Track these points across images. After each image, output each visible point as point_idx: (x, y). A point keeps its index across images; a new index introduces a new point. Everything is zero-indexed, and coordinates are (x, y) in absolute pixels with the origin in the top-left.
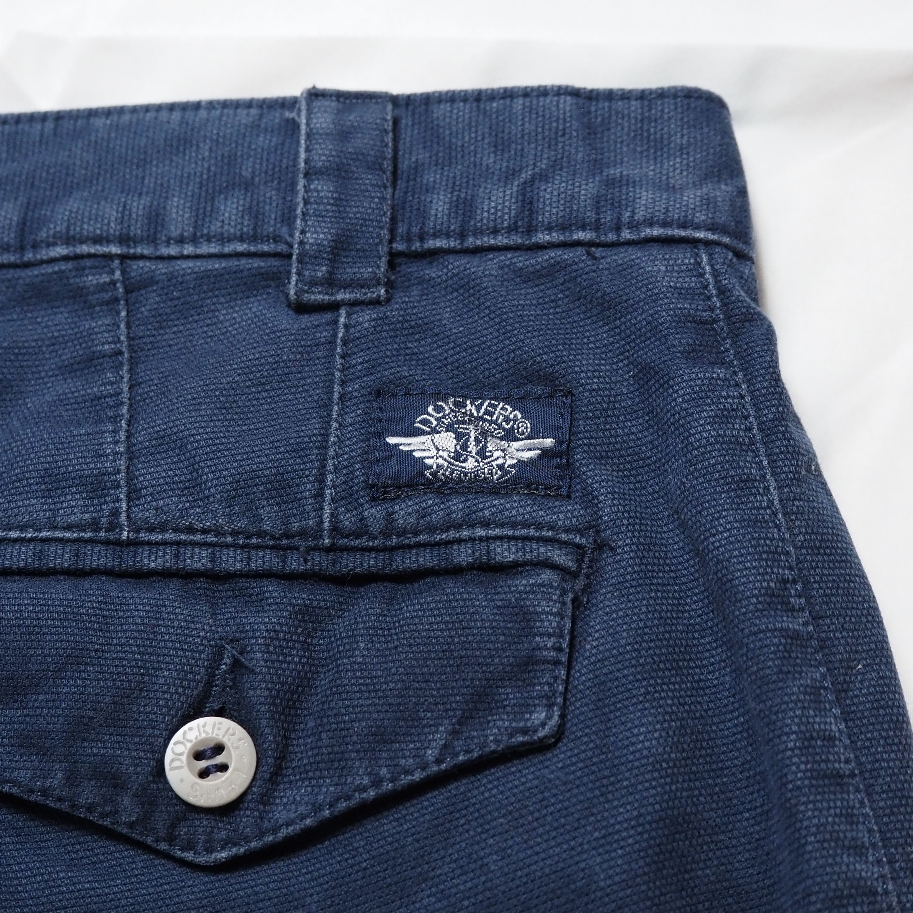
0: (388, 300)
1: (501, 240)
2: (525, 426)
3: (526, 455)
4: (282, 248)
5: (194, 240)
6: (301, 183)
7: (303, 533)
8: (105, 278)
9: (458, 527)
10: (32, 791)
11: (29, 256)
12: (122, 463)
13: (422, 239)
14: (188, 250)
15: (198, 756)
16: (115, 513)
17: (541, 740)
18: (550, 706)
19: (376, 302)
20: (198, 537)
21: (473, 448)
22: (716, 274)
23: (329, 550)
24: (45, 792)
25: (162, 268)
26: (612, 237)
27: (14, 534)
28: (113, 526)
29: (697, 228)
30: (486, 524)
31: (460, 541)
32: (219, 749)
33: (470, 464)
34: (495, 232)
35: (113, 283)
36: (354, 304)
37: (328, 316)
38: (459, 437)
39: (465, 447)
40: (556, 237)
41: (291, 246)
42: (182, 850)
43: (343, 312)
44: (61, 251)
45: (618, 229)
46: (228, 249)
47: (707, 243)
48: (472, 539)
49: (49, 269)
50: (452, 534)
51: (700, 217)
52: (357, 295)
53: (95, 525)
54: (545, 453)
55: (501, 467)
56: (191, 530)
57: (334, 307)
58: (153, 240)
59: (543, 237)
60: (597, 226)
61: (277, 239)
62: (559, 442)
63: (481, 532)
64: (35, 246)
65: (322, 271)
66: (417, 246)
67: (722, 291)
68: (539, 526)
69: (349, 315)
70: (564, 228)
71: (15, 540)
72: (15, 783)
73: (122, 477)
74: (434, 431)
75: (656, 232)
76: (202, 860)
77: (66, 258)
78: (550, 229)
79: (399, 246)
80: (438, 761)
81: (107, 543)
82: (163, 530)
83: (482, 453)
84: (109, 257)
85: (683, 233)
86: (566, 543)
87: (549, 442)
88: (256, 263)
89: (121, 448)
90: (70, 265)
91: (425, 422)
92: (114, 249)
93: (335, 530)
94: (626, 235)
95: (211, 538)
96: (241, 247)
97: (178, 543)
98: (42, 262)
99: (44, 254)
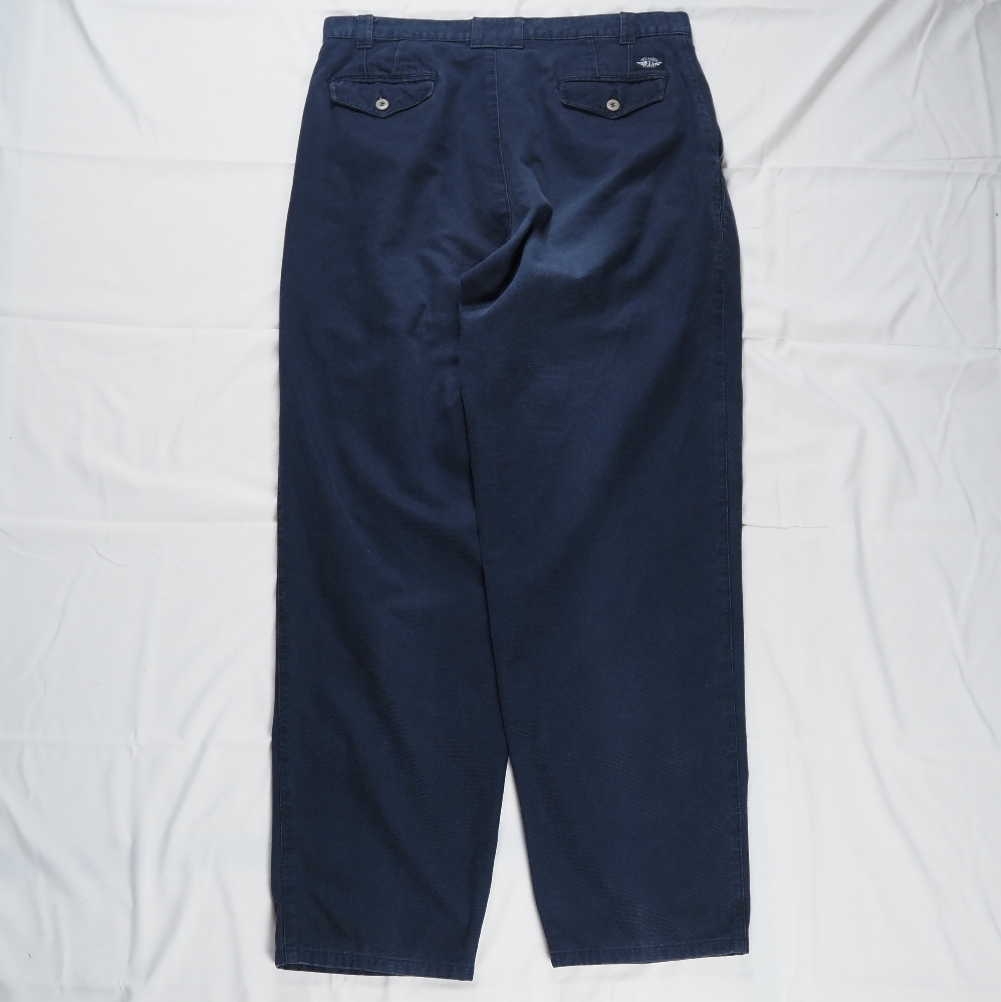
0: (636, 43)
1: (653, 34)
2: (658, 60)
3: (658, 65)
4: (618, 36)
5: (604, 35)
6: (621, 26)
7: (624, 76)
8: (590, 41)
9: (648, 74)
10: (588, 109)
11: (578, 38)
12: (597, 66)
13: (640, 34)
14: (603, 37)
15: (612, 104)
16: (596, 73)
17: (661, 99)
18: (662, 95)
19: (633, 44)
20: (608, 76)
21: (650, 63)
22: (686, 39)
23: (628, 78)
24: (590, 109)
25: (599, 40)
26: (670, 34)
27: (581, 76)
28: (596, 75)
29: (684, 32)
30: (652, 73)
31: (648, 76)
32: (614, 104)
33: (649, 65)
34: (652, 33)
35: (592, 42)
36: (631, 44)
37: (626, 46)
38: (648, 62)
39: (648, 63)
40: (662, 34)
41: (620, 36)
42: (610, 116)
43: (629, 46)
44: (583, 37)
45: (671, 32)
46: (610, 36)
47: (685, 35)
48: (650, 76)
49: (582, 39)
50: (647, 75)
51: (684, 31)
52: (631, 43)
53: (593, 75)
54: (660, 65)
55: (654, 66)
56: (607, 75)
57: (627, 45)
58: (597, 35)
59: (659, 34)
60: (668, 32)
61: (617, 35)
62: (662, 63)
63: (651, 74)
64: (579, 36)
65: (625, 39)
66: (639, 36)
67: (687, 41)
68: (660, 73)
69: (630, 46)
70: (663, 32)
71: (581, 77)
72: (585, 108)
73: (597, 68)
74: (644, 61)
75: (677, 33)
76: (613, 118)
77: (584, 38)
78: (660, 33)
79: (637, 36)
80: (647, 103)
81: (595, 77)
82: (603, 75)
83: (651, 64)
84: (590, 38)
85: (681, 33)
86: (664, 76)
87: (661, 63)
88: (614, 38)
89: (597, 64)
90: (585, 39)
91: (642, 60)
92: (592, 36)
93: (629, 75)
94: (672, 33)
95: (611, 77)
96: (612, 36)
97: (606, 77)
98: (581, 38)
99: (580, 37)
